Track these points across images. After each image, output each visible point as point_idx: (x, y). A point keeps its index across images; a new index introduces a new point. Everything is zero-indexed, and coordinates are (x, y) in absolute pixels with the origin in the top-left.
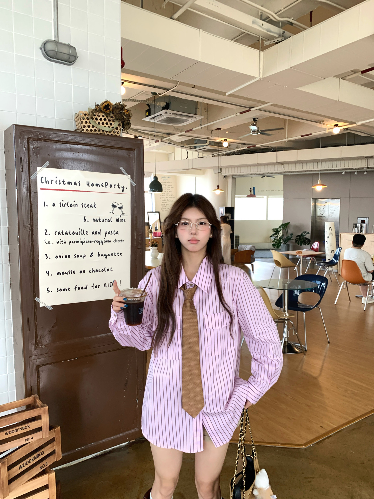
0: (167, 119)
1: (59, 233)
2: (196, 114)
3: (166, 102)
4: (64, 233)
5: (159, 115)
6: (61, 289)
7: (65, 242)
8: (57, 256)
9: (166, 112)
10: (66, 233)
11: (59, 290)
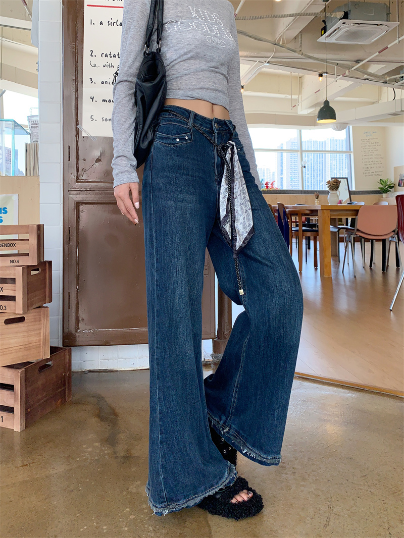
0: (347, 34)
1: (106, 56)
2: (387, 21)
3: (344, 12)
4: (112, 55)
5: (336, 30)
6: (106, 119)
7: (112, 66)
8: (103, 81)
9: (343, 23)
10: (114, 56)
11: (104, 119)
